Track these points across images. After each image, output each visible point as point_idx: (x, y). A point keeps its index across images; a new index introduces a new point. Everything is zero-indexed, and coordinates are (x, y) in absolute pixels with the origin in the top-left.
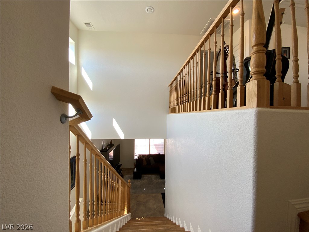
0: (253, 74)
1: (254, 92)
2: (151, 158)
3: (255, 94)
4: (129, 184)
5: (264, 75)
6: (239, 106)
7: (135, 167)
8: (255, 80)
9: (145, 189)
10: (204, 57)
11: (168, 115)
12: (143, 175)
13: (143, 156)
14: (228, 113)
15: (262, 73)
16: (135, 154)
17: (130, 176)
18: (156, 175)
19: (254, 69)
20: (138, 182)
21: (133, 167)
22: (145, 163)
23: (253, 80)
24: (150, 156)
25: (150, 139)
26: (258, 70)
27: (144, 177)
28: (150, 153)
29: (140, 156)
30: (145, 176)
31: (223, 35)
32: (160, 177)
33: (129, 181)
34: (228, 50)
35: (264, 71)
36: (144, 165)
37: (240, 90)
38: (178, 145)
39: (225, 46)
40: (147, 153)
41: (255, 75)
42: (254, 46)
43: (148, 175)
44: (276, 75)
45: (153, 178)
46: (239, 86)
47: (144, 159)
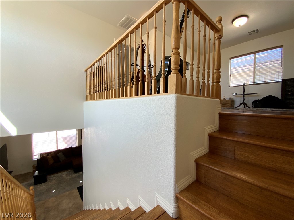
0: (173, 70)
1: (174, 82)
2: (60, 154)
3: (174, 84)
4: (31, 191)
5: (179, 71)
6: (162, 93)
7: (35, 170)
8: (174, 74)
9: (53, 191)
10: (125, 51)
11: (85, 102)
12: (49, 177)
13: (48, 154)
14: (154, 98)
15: (178, 69)
16: (34, 154)
17: (28, 182)
18: (68, 171)
19: (174, 66)
20: (42, 187)
21: (32, 171)
22: (51, 161)
23: (173, 74)
24: (58, 151)
25: (58, 131)
26: (176, 67)
27: (51, 178)
28: (58, 149)
29: (41, 154)
30: (53, 176)
31: (148, 33)
32: (73, 172)
33: (31, 188)
34: (145, 47)
35: (179, 68)
36: (49, 164)
37: (163, 81)
38: (101, 132)
39: (143, 43)
40: (54, 149)
41: (174, 71)
42: (173, 49)
43: (56, 175)
44: (183, 73)
45: (64, 176)
46: (162, 77)
47: (49, 157)
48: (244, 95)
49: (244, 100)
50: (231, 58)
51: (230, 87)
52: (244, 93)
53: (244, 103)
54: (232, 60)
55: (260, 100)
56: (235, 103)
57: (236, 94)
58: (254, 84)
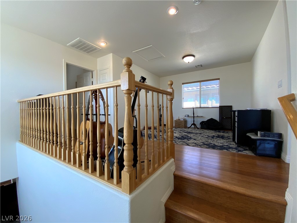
6: (116, 184)
19: (126, 163)
23: (126, 171)
42: (126, 144)
48: (194, 117)
49: (194, 121)
50: (183, 84)
51: (183, 108)
52: (194, 115)
53: (194, 124)
54: (184, 85)
55: (205, 122)
56: (187, 123)
57: (188, 115)
58: (200, 108)
